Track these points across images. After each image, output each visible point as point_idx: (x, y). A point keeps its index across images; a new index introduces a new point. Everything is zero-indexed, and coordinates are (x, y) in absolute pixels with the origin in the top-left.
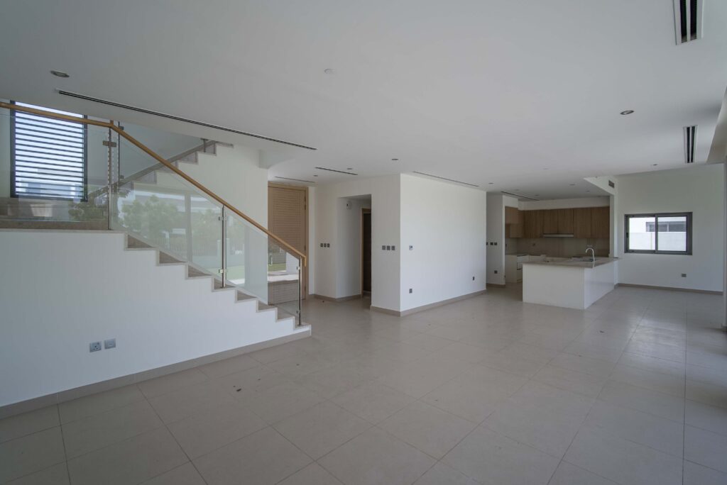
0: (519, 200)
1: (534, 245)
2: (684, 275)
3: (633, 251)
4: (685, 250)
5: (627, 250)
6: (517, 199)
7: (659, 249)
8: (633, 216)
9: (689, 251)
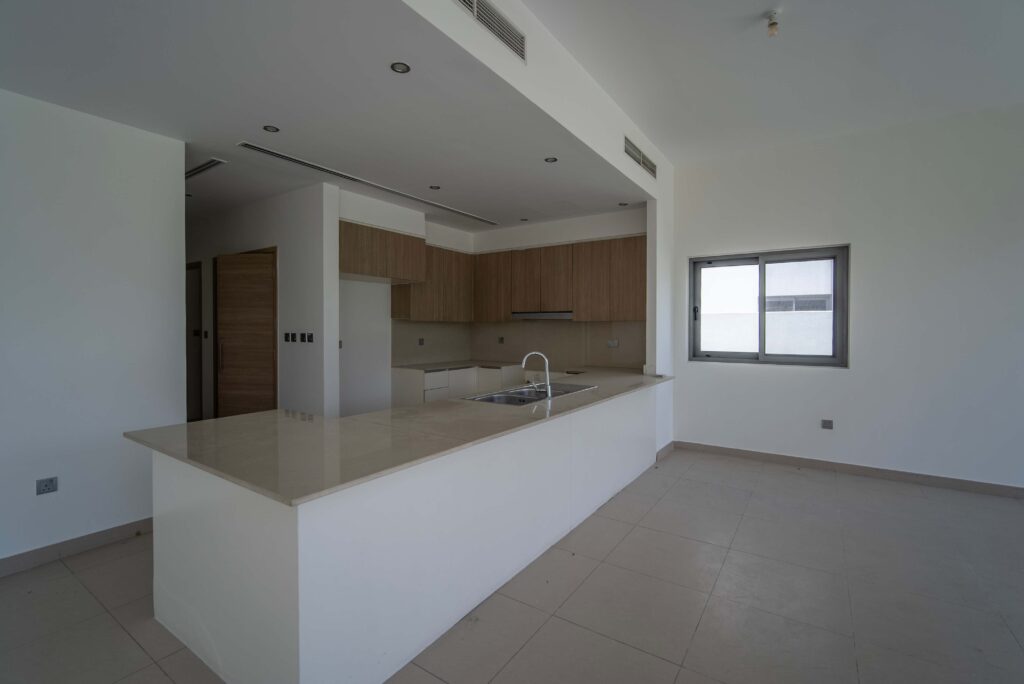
0: (428, 217)
1: (501, 340)
2: (827, 425)
3: (710, 356)
4: (829, 352)
5: (695, 354)
6: (422, 215)
7: (769, 351)
8: (711, 262)
9: (840, 357)
